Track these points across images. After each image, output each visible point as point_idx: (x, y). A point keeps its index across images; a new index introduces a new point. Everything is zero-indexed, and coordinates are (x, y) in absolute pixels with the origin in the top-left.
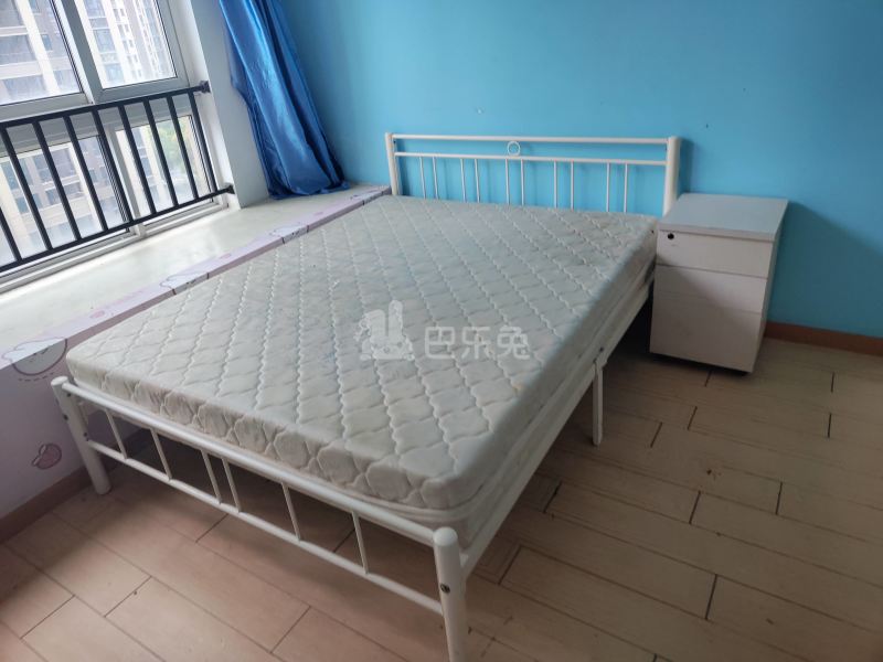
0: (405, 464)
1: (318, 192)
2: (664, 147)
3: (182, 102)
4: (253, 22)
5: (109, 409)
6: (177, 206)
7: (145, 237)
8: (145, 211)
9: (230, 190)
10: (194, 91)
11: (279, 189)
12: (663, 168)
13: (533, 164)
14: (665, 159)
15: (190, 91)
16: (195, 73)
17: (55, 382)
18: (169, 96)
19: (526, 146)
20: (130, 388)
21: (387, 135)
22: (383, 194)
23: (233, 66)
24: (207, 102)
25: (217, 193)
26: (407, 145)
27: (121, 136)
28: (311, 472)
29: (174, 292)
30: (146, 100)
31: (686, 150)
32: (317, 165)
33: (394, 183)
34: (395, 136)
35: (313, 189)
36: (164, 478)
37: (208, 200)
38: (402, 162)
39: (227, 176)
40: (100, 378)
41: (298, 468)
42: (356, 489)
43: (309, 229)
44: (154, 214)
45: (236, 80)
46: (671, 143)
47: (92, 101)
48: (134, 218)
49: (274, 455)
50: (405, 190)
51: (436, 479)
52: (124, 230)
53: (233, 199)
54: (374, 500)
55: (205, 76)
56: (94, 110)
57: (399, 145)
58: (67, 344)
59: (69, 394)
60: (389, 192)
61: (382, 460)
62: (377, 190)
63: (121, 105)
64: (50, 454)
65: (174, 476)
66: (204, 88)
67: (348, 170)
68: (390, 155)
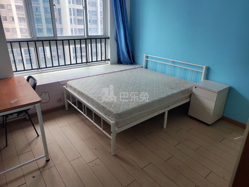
0: (111, 110)
1: (128, 64)
2: (203, 68)
3: (103, 40)
4: (121, 26)
5: (71, 93)
6: (97, 61)
7: (89, 66)
8: (90, 61)
9: (109, 60)
10: (106, 38)
11: (120, 62)
12: (202, 72)
13: (175, 66)
14: (203, 71)
15: (105, 38)
16: (108, 35)
17: (64, 87)
18: (101, 39)
19: (173, 62)
20: (75, 90)
21: (144, 55)
22: (141, 67)
23: (115, 36)
24: (109, 41)
25: (106, 60)
26: (149, 58)
27: (90, 45)
28: (98, 109)
29: (90, 76)
30: (96, 39)
31: (208, 70)
32: (129, 58)
33: (144, 65)
34: (147, 55)
35: (127, 64)
36: (76, 108)
37: (104, 61)
38: (147, 61)
39: (109, 57)
40: (71, 87)
41: (96, 108)
42: (104, 113)
43: (121, 71)
44: (92, 62)
45: (115, 37)
46: (204, 67)
47: (86, 38)
48: (88, 61)
49: (93, 105)
50: (146, 68)
51: (115, 113)
52: (86, 64)
53: (109, 62)
54: (106, 115)
55: (109, 36)
56: (86, 39)
57: (147, 57)
58: (68, 81)
59: (66, 89)
60: (143, 67)
61: (108, 108)
62: (140, 66)
63: (91, 39)
64: (60, 100)
65: (78, 108)
66: (108, 38)
67: (136, 61)
68: (144, 59)
